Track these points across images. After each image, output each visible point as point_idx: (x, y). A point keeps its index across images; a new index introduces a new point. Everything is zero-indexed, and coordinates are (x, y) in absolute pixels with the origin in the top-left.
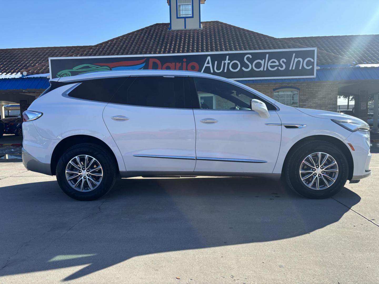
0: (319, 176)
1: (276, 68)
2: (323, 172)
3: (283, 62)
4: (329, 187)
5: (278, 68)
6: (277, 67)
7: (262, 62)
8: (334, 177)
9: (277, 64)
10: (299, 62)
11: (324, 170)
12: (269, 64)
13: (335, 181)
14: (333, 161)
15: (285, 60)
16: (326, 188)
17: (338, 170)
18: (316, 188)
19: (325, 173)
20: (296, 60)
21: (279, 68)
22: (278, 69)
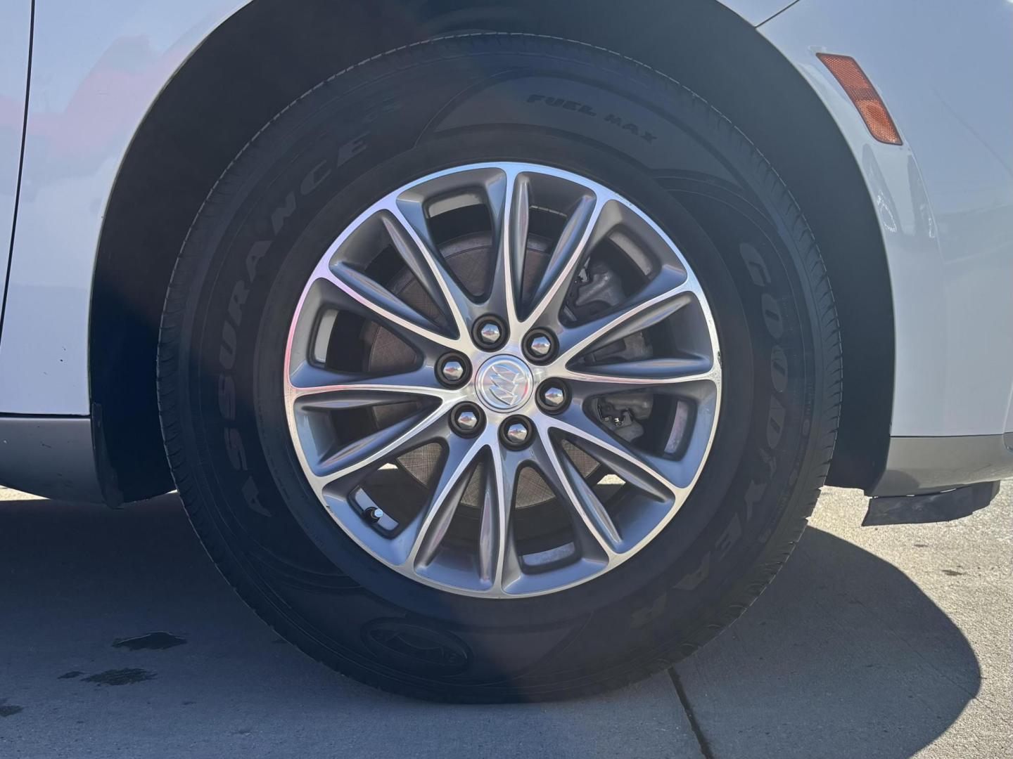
0: (507, 444)
2: (557, 397)
4: (616, 559)
8: (678, 456)
11: (558, 369)
13: (682, 495)
14: (666, 267)
16: (589, 571)
17: (715, 374)
18: (485, 580)
19: (577, 403)
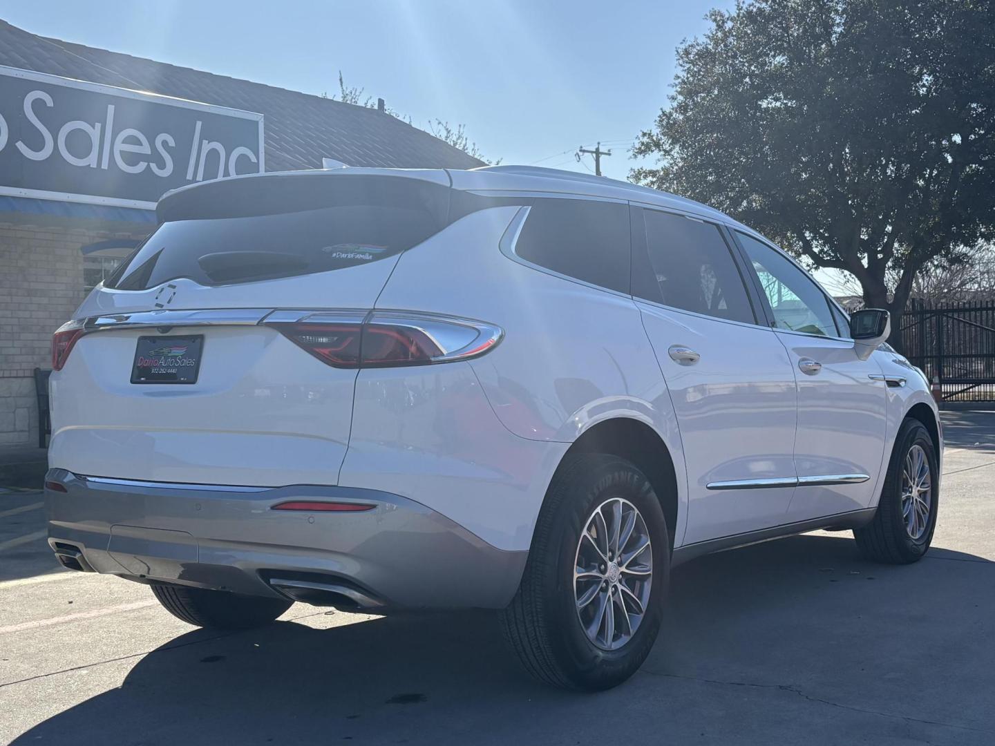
1: (142, 166)
3: (165, 143)
5: (148, 165)
6: (146, 164)
7: (95, 133)
9: (146, 149)
10: (213, 155)
12: (120, 146)
15: (172, 143)
20: (207, 146)
21: (153, 166)
22: (148, 167)
